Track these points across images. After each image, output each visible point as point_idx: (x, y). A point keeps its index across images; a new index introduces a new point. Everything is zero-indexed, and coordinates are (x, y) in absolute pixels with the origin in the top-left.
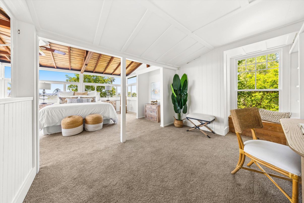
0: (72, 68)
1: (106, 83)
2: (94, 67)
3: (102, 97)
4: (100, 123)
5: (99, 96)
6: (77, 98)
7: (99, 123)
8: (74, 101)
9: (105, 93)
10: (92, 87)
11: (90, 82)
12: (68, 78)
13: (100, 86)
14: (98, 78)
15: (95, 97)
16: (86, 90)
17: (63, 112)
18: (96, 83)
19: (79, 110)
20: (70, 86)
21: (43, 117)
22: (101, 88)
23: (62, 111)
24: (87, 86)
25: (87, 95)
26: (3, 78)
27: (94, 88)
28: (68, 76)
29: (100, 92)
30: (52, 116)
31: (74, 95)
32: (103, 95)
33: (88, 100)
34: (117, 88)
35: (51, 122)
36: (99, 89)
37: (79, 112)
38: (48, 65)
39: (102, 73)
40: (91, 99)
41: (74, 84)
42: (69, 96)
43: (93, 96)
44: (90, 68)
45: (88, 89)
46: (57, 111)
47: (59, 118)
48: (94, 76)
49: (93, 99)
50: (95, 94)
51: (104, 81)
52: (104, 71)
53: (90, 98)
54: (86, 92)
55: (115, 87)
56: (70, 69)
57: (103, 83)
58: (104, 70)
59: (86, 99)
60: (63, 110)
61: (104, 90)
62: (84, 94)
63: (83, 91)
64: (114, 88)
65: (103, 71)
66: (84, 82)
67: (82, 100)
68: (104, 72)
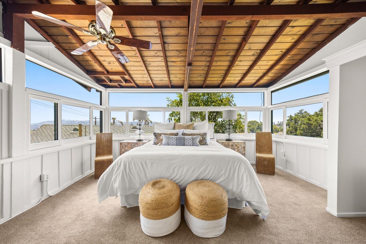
0: (172, 84)
1: (225, 105)
2: (205, 75)
3: (216, 132)
4: (221, 218)
5: (213, 130)
6: (177, 134)
7: (218, 219)
8: (172, 140)
9: (222, 124)
10: (201, 113)
11: (198, 105)
12: (170, 102)
13: (214, 112)
14: (210, 98)
15: (205, 134)
16: (192, 119)
17: (147, 168)
18: (207, 106)
19: (174, 166)
20: (172, 114)
21: (118, 174)
22: (216, 116)
23: (146, 165)
24: (194, 112)
25: (194, 129)
26: (107, 107)
27: (205, 115)
28: (169, 99)
29: (214, 124)
30: (130, 174)
31: (174, 128)
32: (220, 128)
33: (193, 139)
34: (246, 114)
35: (128, 187)
36: (213, 117)
37: (174, 172)
38: (145, 85)
39: (218, 87)
40: (199, 138)
41: (176, 109)
42: (166, 130)
43: (202, 131)
44: (198, 79)
45: (195, 118)
46: (138, 164)
47: (140, 180)
48: (204, 94)
49: (203, 138)
50: (207, 127)
51: (222, 101)
52: (223, 80)
53: (198, 135)
54: (191, 123)
55: (243, 113)
56: (170, 86)
57: (219, 105)
58: (221, 79)
59: (191, 137)
60: (147, 163)
61: (220, 120)
62: (188, 127)
63: (188, 121)
64: (240, 115)
65: (219, 82)
66: (189, 106)
67: (184, 138)
68: (221, 84)
